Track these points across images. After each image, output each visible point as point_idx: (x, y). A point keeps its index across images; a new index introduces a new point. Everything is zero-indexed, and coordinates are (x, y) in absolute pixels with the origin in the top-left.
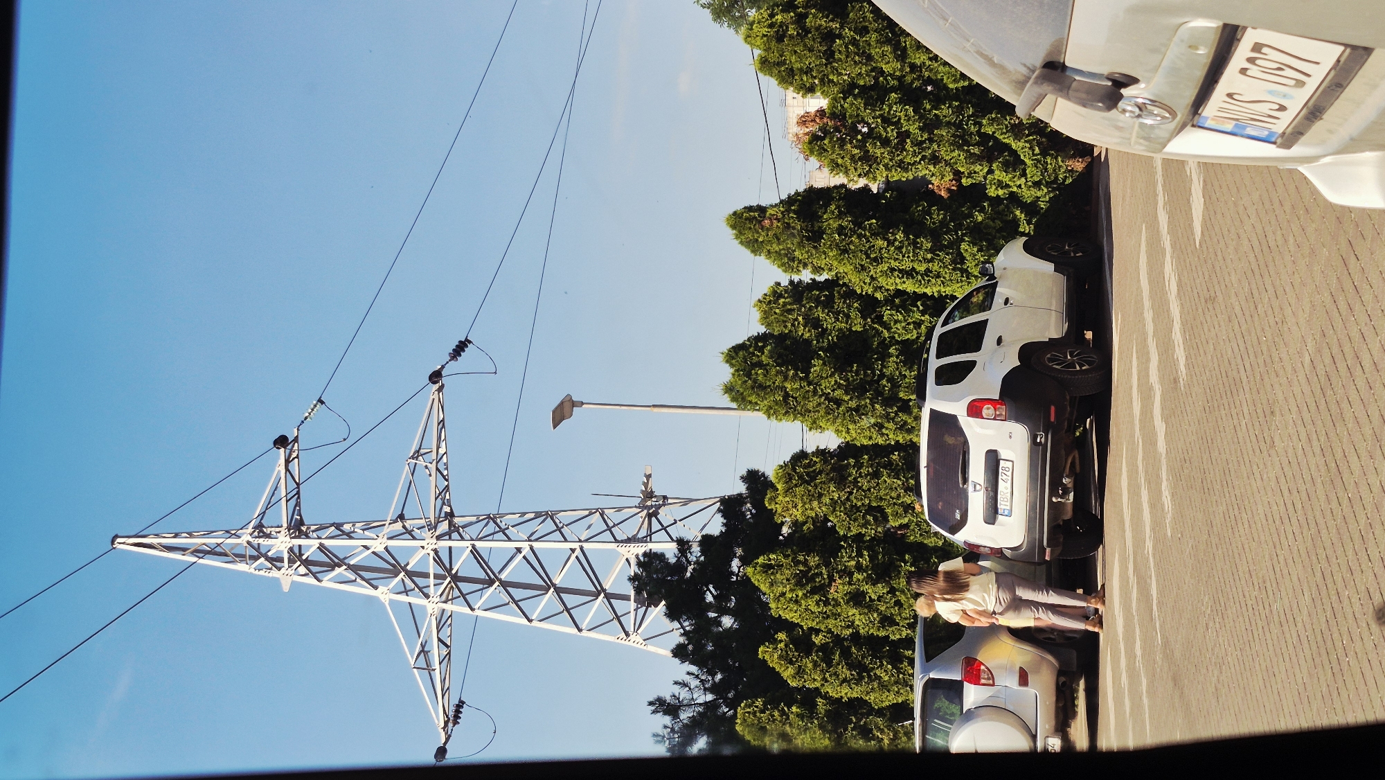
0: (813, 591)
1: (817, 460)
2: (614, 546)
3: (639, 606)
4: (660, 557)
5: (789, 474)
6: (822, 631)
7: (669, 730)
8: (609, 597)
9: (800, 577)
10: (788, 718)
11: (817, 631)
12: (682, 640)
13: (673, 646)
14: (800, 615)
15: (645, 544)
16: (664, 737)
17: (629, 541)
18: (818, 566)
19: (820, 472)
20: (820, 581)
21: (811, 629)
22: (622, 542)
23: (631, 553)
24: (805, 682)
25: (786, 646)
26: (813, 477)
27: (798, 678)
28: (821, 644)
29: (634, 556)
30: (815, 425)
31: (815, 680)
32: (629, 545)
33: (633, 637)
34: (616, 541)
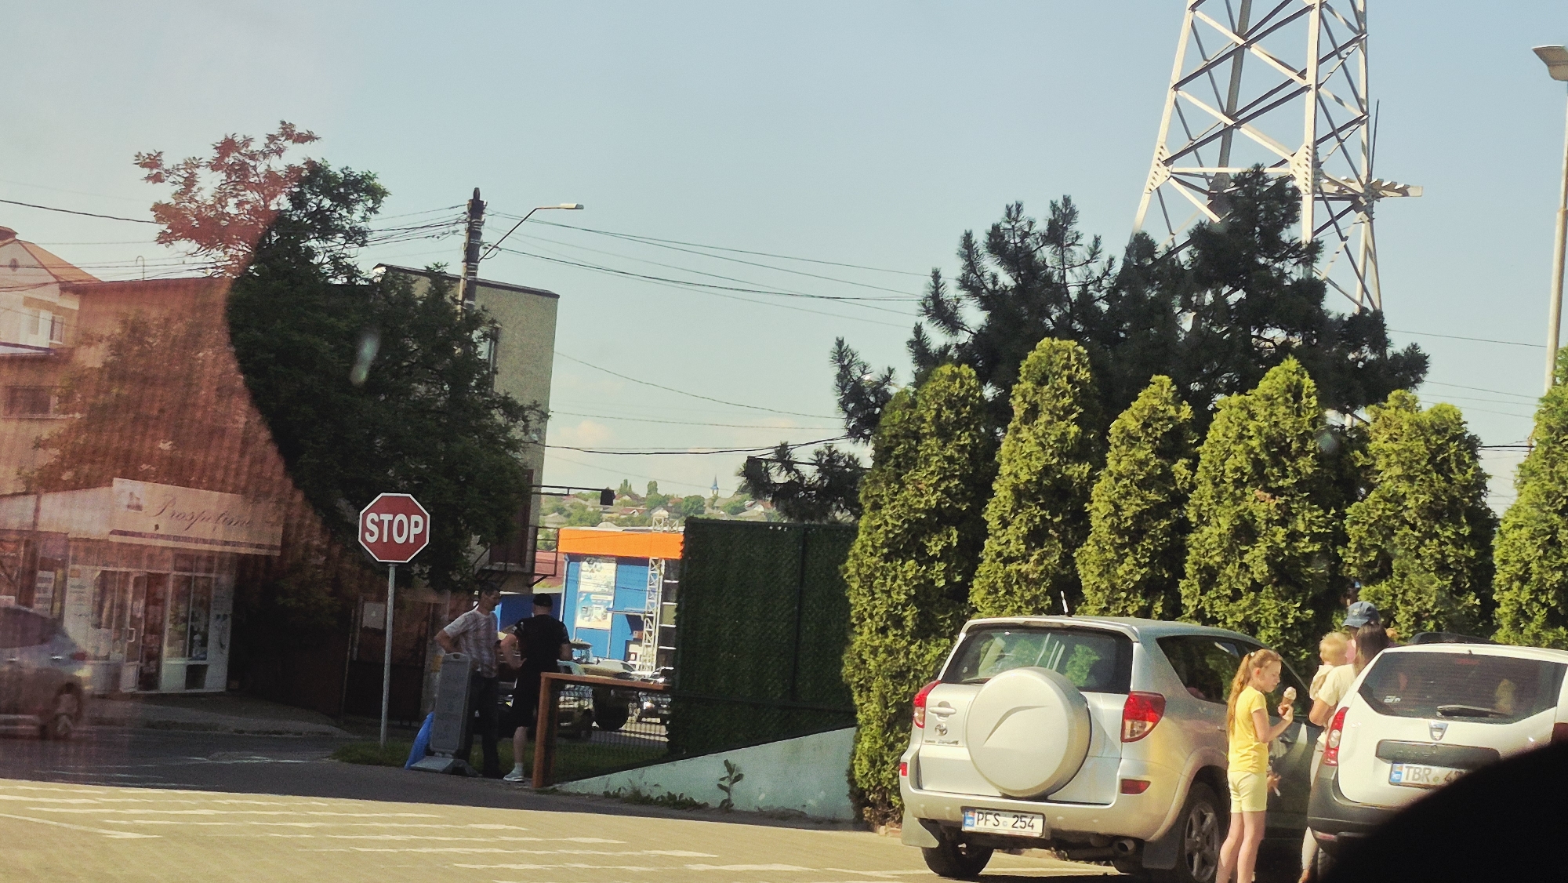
0: (1257, 464)
1: (1469, 476)
2: (1309, 140)
3: (1211, 181)
4: (1292, 216)
5: (1445, 430)
6: (1193, 475)
7: (1027, 230)
8: (1226, 133)
9: (1280, 443)
10: (1061, 419)
11: (1193, 467)
12: (1161, 250)
13: (1153, 235)
14: (1218, 441)
15: (1309, 190)
16: (1017, 222)
17: (1317, 164)
18: (1297, 472)
19: (1449, 480)
20: (1273, 475)
21: (1196, 459)
22: (1315, 153)
23: (1297, 168)
24: (1116, 447)
25: (1171, 419)
26: (1442, 468)
27: (1121, 436)
28: (1173, 473)
29: (1291, 172)
30: (1528, 473)
31: (1119, 462)
32: (1310, 165)
33: (1164, 171)
34: (1317, 143)
